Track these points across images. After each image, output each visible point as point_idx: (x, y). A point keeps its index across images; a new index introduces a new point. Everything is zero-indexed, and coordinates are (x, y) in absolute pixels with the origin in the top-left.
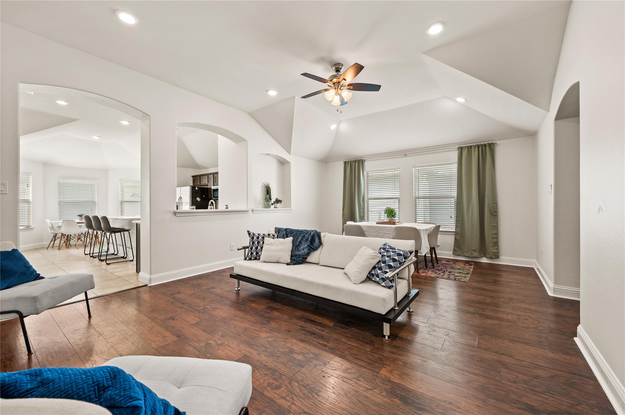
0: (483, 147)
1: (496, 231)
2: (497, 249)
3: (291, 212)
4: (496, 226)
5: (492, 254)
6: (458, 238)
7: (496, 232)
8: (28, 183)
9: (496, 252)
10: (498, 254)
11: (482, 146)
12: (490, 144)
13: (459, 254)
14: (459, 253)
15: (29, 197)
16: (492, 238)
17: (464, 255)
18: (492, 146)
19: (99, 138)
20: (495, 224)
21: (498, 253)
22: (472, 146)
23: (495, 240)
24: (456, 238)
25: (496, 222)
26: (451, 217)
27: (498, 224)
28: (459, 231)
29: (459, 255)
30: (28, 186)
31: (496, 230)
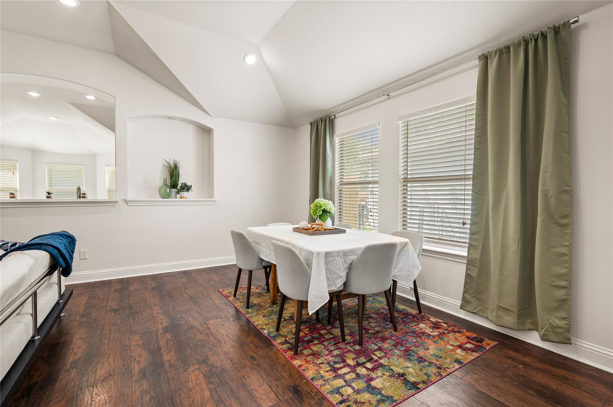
0: (540, 41)
1: (567, 268)
2: (564, 319)
3: (214, 204)
4: (564, 255)
5: (550, 330)
6: (474, 274)
7: (565, 271)
8: (13, 170)
9: (560, 327)
10: (569, 332)
11: (536, 41)
12: (559, 28)
13: (474, 311)
14: (475, 308)
15: (17, 183)
16: (552, 286)
17: (485, 316)
18: (563, 33)
19: (56, 119)
20: (564, 250)
21: (568, 330)
22: (509, 47)
23: (560, 294)
24: (468, 272)
25: (567, 244)
26: (464, 224)
27: (571, 250)
28: (478, 256)
29: (474, 313)
30: (14, 174)
31: (566, 265)
